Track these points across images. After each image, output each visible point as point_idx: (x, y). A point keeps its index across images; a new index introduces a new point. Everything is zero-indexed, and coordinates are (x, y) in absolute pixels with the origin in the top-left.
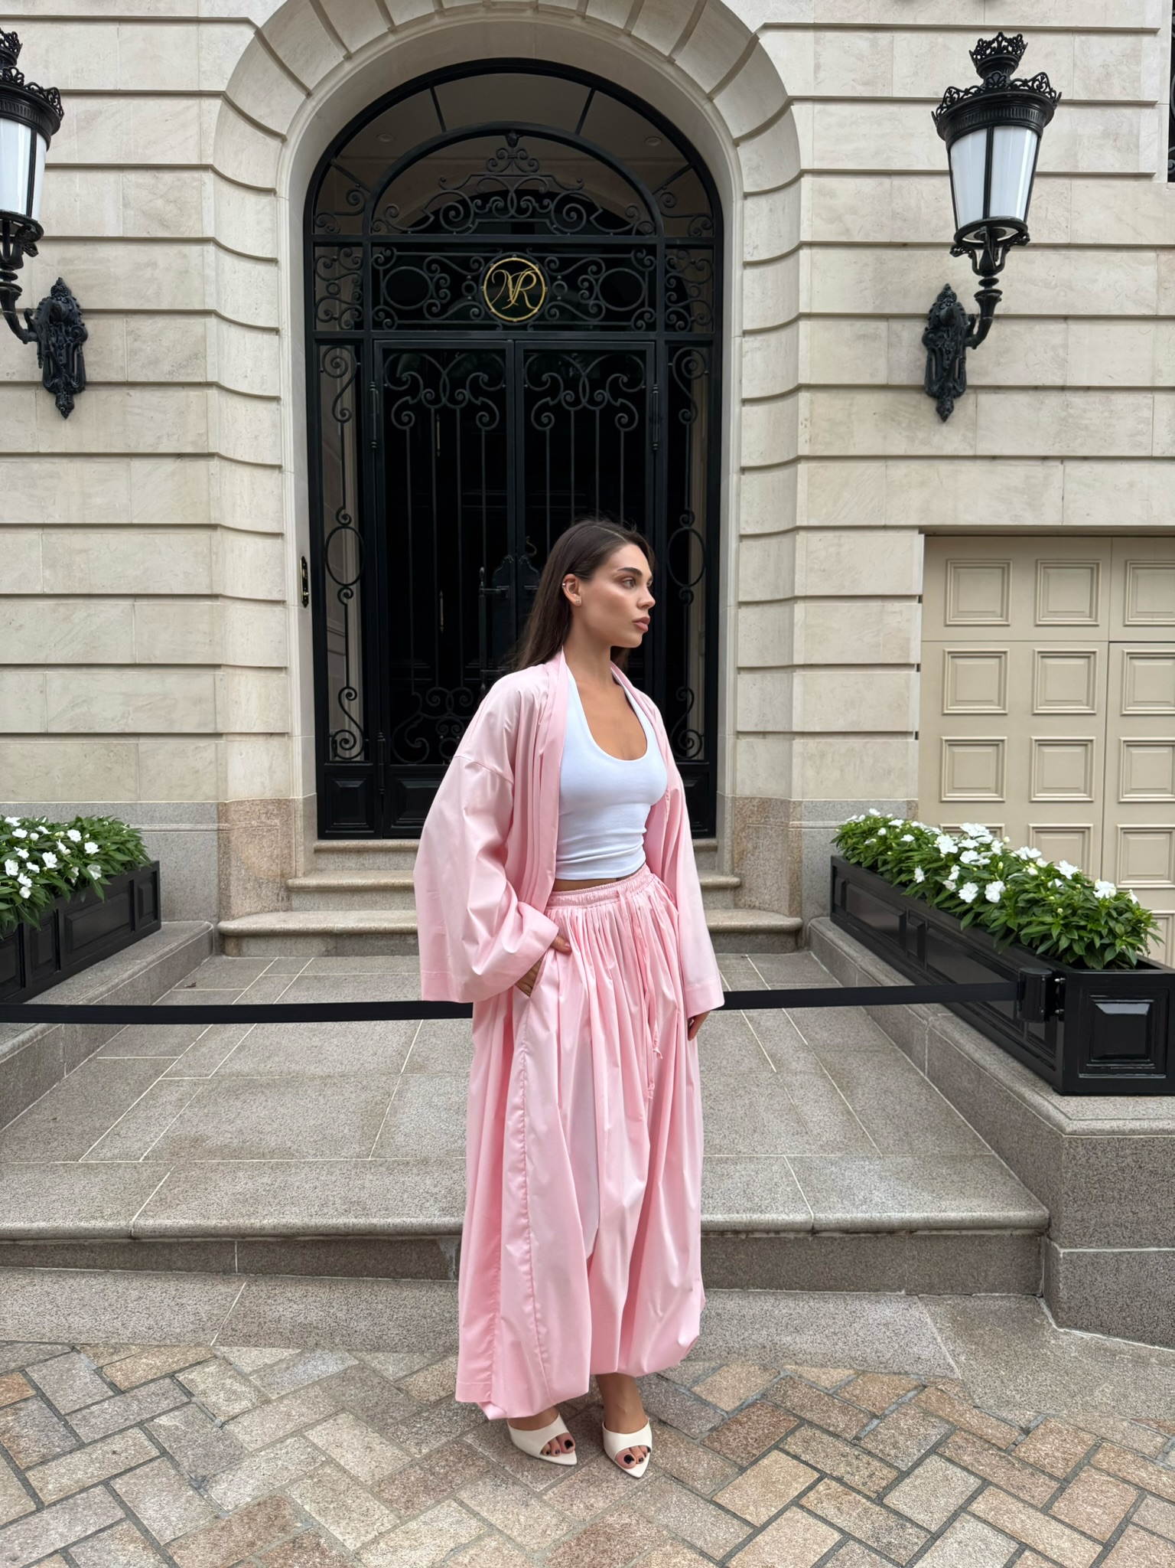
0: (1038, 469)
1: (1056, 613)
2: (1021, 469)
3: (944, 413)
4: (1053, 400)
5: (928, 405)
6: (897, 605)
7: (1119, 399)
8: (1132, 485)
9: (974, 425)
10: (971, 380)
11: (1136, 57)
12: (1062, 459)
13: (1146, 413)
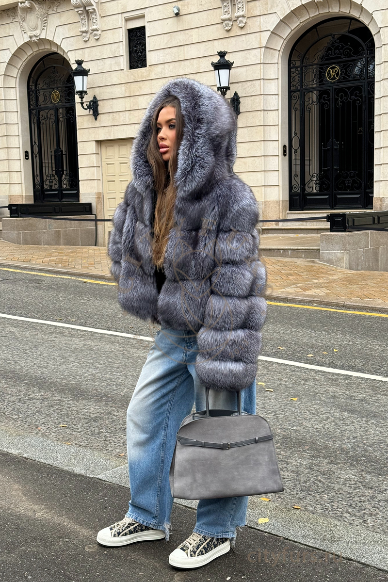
0: (110, 128)
1: (122, 155)
2: (107, 128)
3: (96, 119)
4: (111, 114)
5: (94, 117)
6: (92, 155)
7: (121, 113)
8: (124, 130)
9: (100, 121)
10: (99, 112)
11: (119, 47)
12: (114, 126)
13: (125, 116)
